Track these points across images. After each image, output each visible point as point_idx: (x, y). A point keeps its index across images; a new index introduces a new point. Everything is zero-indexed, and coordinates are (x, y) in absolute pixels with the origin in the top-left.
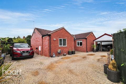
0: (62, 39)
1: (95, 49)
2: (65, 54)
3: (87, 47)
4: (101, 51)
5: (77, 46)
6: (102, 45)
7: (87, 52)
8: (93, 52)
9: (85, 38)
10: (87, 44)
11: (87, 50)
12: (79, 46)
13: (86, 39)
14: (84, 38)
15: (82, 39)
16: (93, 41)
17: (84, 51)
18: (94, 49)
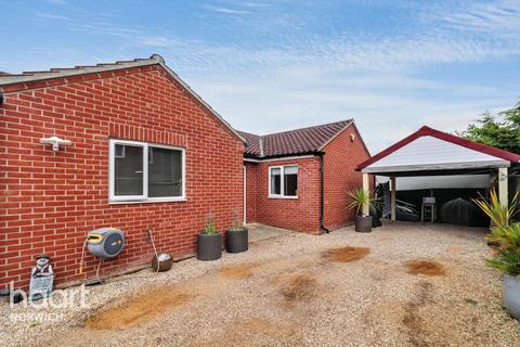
0: (146, 146)
1: (366, 212)
2: (163, 258)
3: (326, 202)
4: (392, 223)
5: (272, 195)
6: (397, 189)
7: (324, 230)
8: (357, 230)
9: (316, 153)
10: (322, 187)
11: (321, 219)
12: (282, 196)
13: (320, 154)
14: (310, 153)
15: (299, 154)
16: (359, 170)
17: (306, 228)
18: (360, 213)
